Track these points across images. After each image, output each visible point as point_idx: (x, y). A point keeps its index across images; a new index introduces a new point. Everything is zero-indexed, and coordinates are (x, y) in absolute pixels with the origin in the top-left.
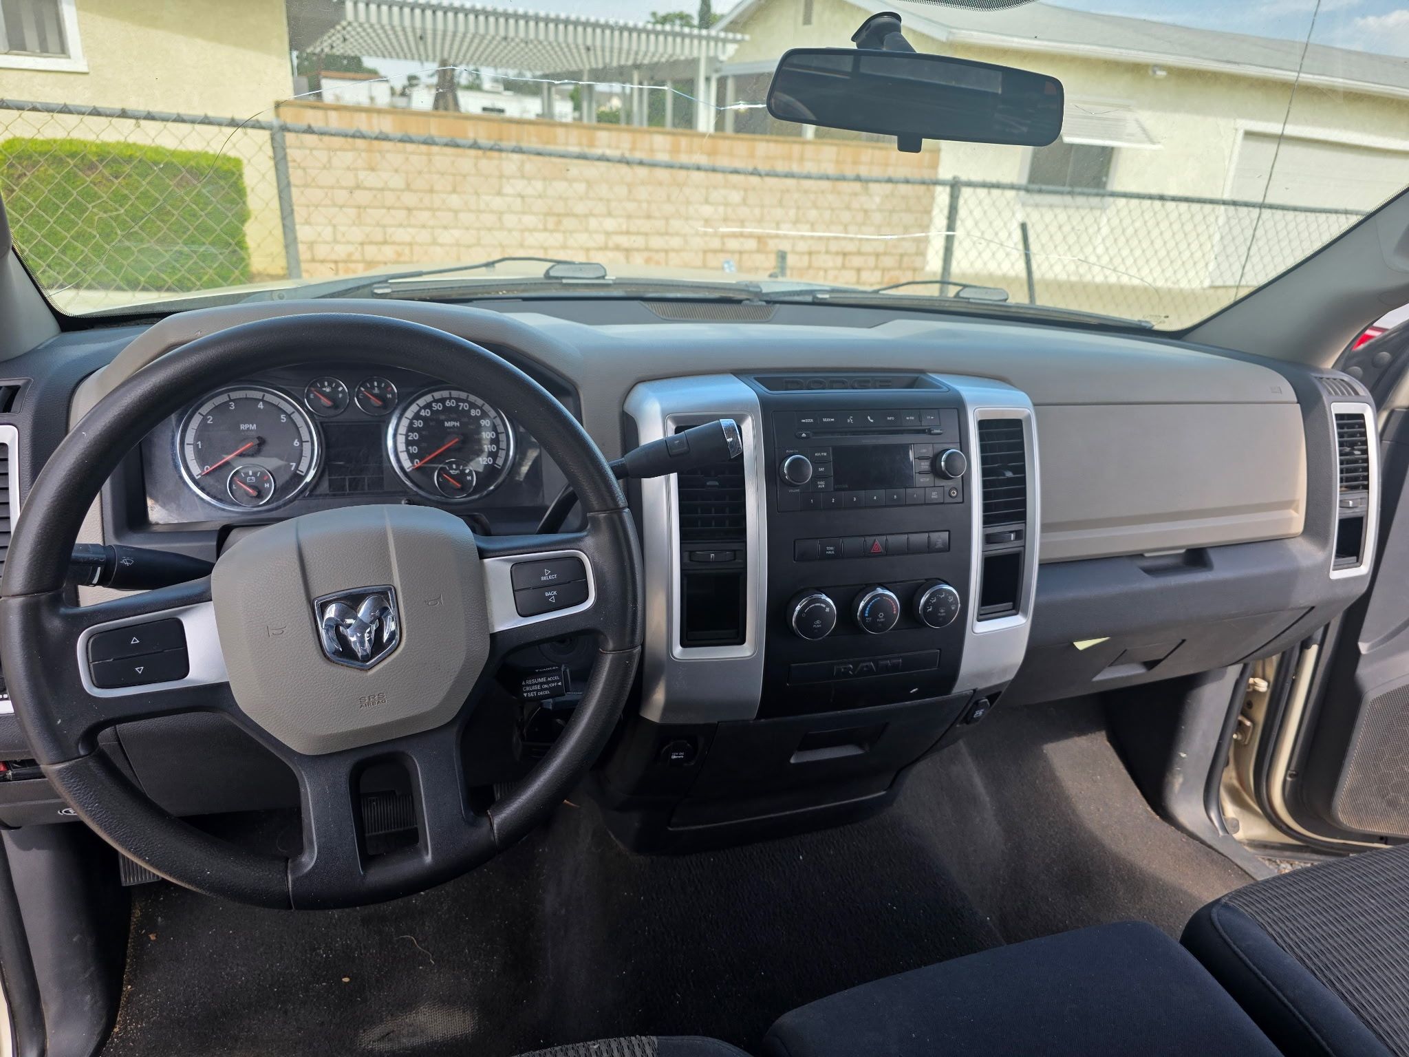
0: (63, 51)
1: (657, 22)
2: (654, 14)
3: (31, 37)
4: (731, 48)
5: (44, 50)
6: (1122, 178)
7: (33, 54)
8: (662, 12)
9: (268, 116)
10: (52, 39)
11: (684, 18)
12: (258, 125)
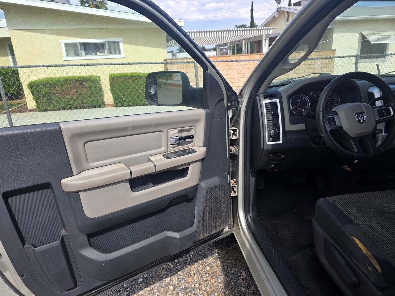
0: (120, 53)
1: (237, 28)
2: (236, 26)
3: (113, 51)
4: (271, 31)
5: (116, 53)
6: (390, 50)
7: (114, 55)
8: (238, 25)
9: (163, 61)
10: (117, 51)
11: (244, 26)
12: (162, 63)
